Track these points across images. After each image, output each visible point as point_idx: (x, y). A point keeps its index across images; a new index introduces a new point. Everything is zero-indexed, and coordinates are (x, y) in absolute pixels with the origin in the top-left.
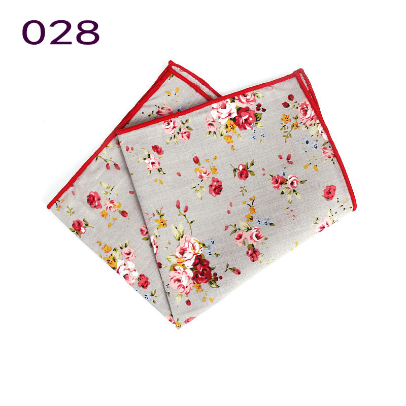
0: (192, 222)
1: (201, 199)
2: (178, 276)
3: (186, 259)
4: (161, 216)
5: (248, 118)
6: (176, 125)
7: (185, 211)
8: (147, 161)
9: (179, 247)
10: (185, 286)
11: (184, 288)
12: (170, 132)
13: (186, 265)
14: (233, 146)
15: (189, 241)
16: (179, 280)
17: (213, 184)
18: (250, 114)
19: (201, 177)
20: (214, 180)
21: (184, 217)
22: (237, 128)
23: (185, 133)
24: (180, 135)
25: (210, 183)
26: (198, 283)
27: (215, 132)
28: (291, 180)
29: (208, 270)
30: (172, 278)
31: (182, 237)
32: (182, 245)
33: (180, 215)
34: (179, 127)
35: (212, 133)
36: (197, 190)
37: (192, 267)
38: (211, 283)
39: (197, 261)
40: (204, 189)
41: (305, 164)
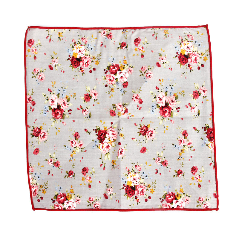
0: (100, 159)
1: (93, 168)
2: (113, 136)
3: (108, 143)
4: (113, 165)
5: (60, 198)
6: (94, 205)
7: (102, 164)
8: (112, 193)
9: (109, 149)
10: (111, 131)
11: (112, 130)
12: (97, 202)
13: (108, 140)
14: (71, 188)
15: (104, 150)
16: (113, 134)
17: (86, 173)
18: (59, 200)
19: (90, 178)
20: (85, 175)
21: (103, 162)
22: (67, 195)
23: (91, 200)
24: (93, 200)
25: (87, 174)
26: (105, 131)
27: (77, 196)
28: (51, 163)
29: (99, 135)
30: (116, 136)
31: (107, 153)
32: (108, 150)
33: (105, 163)
34: (93, 204)
35: (79, 196)
36: (94, 172)
37: (106, 139)
38: (99, 129)
39: (103, 140)
40: (91, 172)
41: (43, 168)
